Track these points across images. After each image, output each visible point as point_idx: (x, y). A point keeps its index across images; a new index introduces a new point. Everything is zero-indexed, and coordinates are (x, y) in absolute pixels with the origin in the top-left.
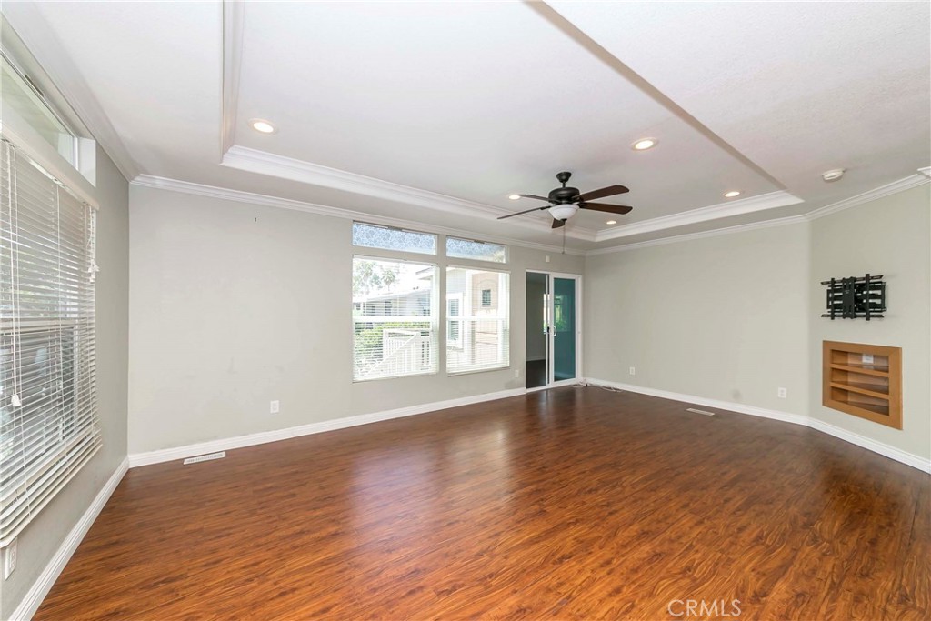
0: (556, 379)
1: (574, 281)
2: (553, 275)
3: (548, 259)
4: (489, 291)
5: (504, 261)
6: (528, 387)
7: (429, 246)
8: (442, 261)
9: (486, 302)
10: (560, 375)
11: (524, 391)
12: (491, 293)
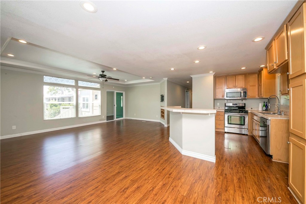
0: (117, 118)
1: (123, 93)
2: (116, 92)
3: (114, 87)
4: (97, 95)
5: (99, 88)
6: (107, 120)
7: (72, 82)
8: (77, 87)
9: (96, 99)
10: (118, 117)
11: (106, 121)
12: (98, 96)
